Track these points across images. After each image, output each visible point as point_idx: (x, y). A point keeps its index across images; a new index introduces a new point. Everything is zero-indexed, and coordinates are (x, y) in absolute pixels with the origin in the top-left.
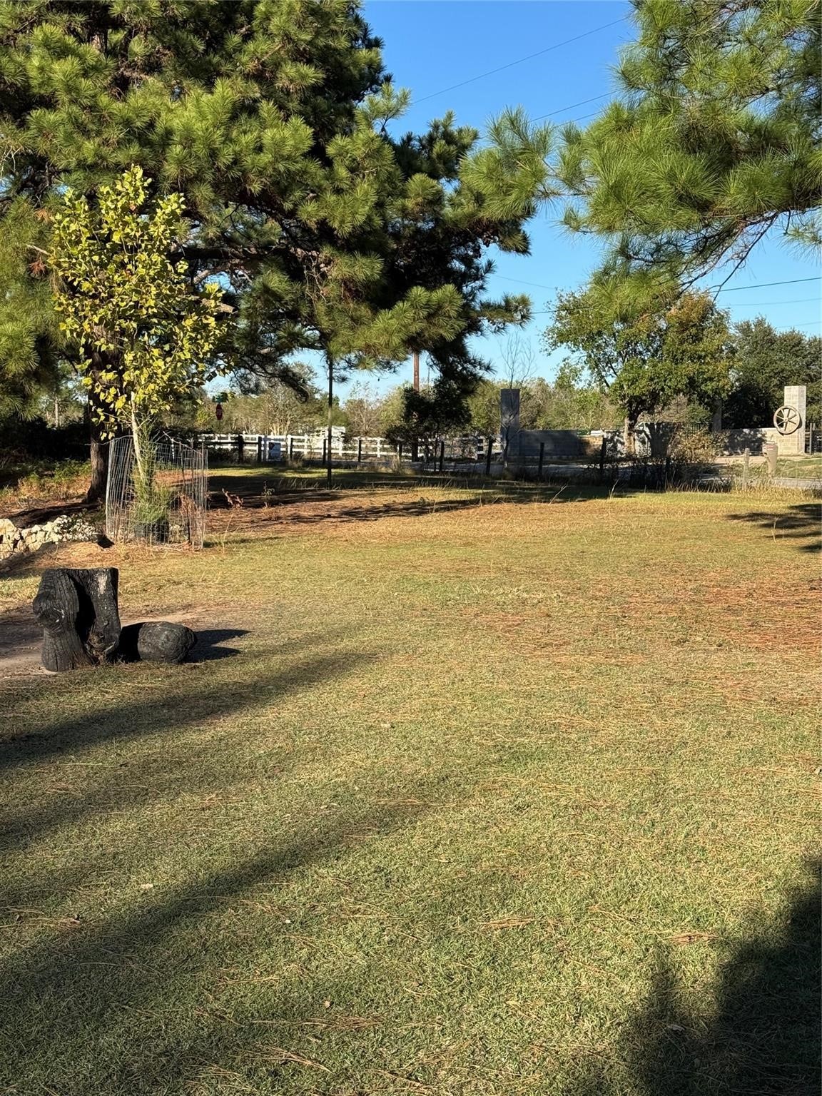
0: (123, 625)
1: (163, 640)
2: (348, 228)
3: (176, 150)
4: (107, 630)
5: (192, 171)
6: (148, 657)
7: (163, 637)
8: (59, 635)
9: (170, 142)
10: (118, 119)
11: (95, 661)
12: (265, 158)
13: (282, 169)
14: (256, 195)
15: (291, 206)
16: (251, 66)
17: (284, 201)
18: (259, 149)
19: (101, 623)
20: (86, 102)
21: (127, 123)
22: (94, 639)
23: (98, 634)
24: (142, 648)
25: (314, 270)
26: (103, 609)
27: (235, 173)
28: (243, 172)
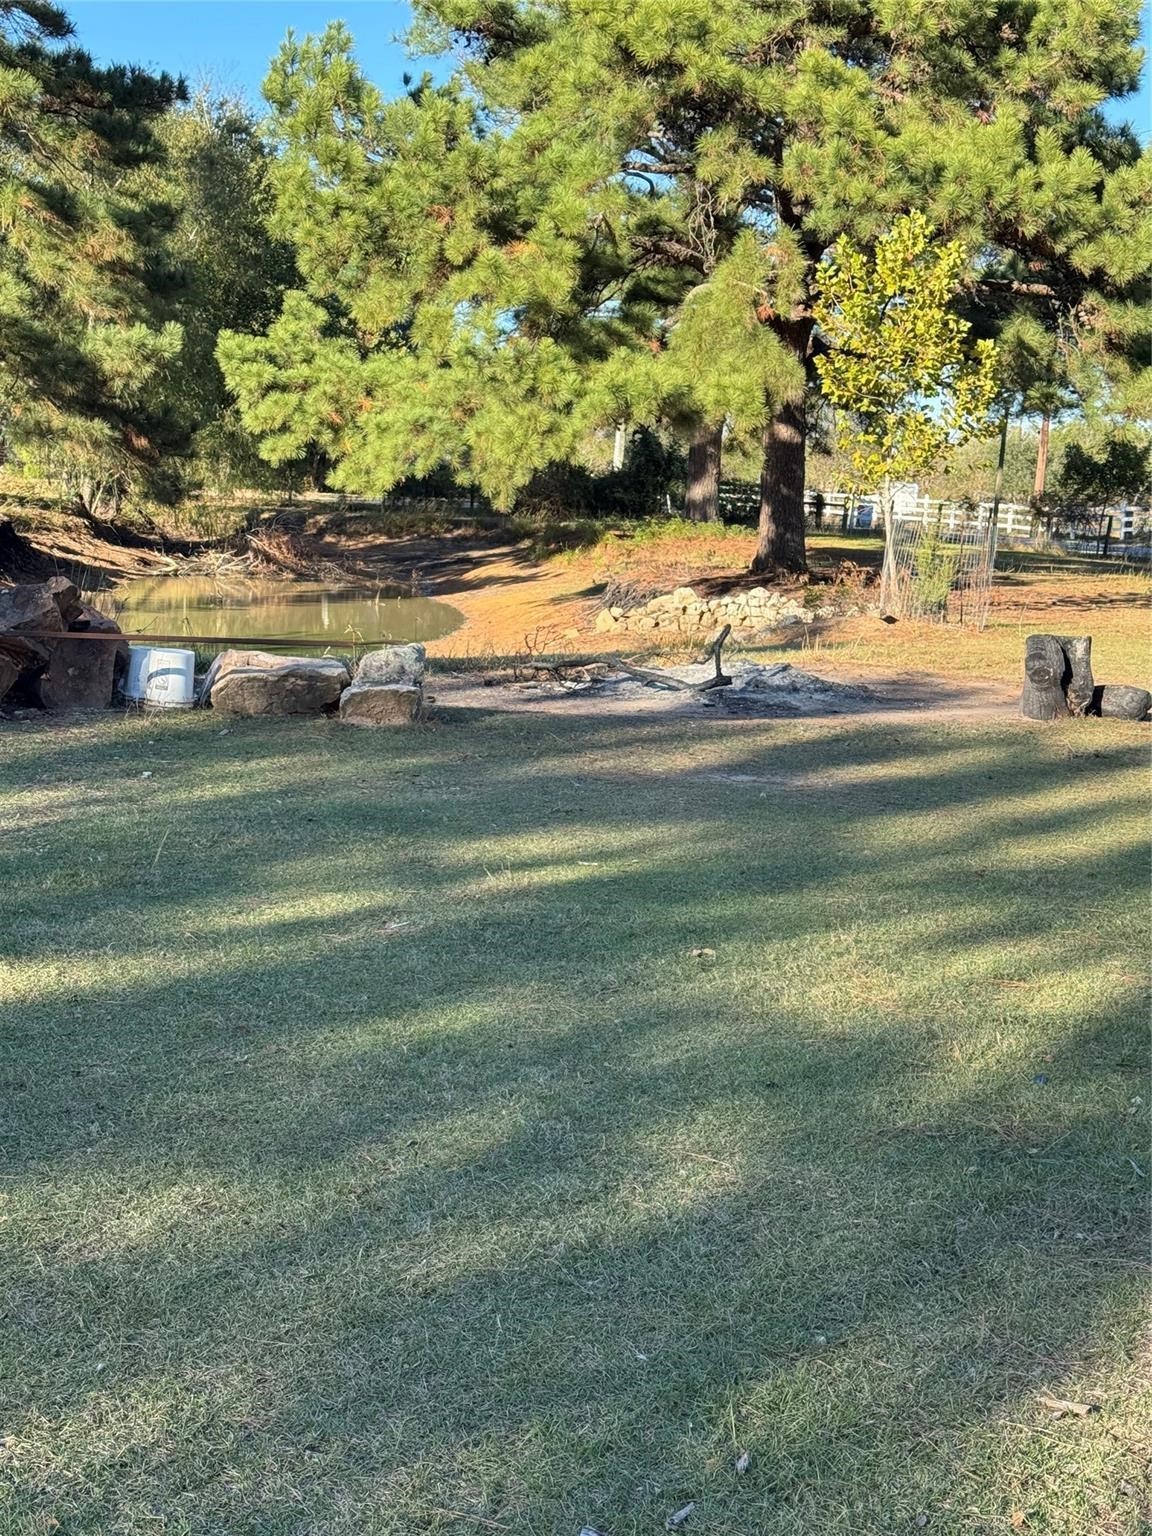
0: (1096, 684)
1: (1127, 701)
2: (1127, 276)
3: (950, 189)
4: (1081, 689)
5: (964, 212)
6: (1110, 714)
7: (1128, 698)
8: (1045, 690)
9: (942, 179)
10: (890, 155)
11: (1072, 713)
12: (1046, 195)
13: (1063, 209)
14: (1029, 237)
15: (1065, 250)
16: (1024, 86)
17: (1055, 242)
18: (1038, 186)
19: (1077, 682)
20: (860, 137)
21: (900, 160)
22: (1072, 695)
23: (1075, 691)
24: (1105, 706)
25: (1072, 319)
26: (1078, 671)
27: (1010, 215)
28: (1018, 212)
